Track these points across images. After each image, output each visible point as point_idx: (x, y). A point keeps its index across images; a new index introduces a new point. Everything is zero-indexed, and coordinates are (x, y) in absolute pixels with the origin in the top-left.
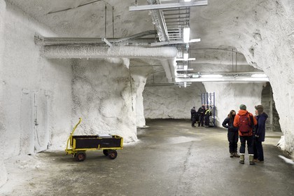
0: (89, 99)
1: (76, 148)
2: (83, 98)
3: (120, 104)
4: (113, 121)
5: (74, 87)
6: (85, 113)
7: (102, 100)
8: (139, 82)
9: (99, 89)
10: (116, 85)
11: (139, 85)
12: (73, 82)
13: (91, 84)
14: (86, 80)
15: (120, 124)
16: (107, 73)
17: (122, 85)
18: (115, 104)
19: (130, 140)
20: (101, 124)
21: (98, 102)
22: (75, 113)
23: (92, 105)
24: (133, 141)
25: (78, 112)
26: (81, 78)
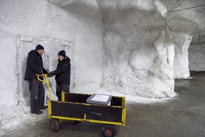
0: (120, 51)
1: (52, 115)
2: (114, 50)
3: (153, 56)
4: (143, 73)
5: (106, 39)
6: (115, 64)
7: (131, 51)
8: (184, 39)
9: (129, 40)
10: (148, 34)
11: (184, 42)
12: (104, 35)
13: (121, 35)
14: (116, 32)
15: (151, 78)
16: (137, 22)
17: (155, 34)
18: (146, 55)
19: (163, 95)
20: (131, 76)
21: (128, 53)
22: (106, 64)
23: (122, 56)
24: (168, 97)
25: (109, 63)
26: (111, 30)
